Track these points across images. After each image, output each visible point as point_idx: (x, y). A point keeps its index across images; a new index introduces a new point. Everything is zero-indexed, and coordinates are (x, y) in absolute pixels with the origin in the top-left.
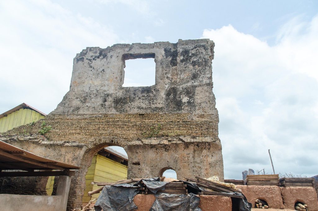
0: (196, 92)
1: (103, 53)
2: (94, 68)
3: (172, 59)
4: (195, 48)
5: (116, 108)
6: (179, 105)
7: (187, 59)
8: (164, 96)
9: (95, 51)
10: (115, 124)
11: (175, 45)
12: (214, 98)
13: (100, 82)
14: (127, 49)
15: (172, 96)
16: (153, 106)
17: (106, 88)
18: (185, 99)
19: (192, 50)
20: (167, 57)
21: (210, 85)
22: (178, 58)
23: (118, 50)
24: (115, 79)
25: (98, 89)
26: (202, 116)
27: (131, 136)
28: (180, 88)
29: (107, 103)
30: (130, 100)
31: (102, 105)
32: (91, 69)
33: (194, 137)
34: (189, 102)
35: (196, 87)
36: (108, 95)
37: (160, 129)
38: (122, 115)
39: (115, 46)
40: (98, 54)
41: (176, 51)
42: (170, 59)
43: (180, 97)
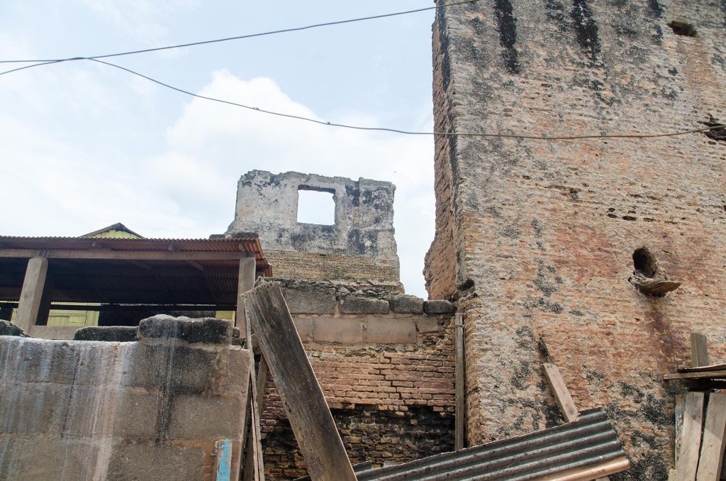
0: (379, 237)
1: (275, 180)
2: (264, 197)
3: (354, 199)
4: (378, 190)
5: (293, 245)
6: (362, 248)
7: (369, 201)
8: (346, 238)
9: (264, 175)
10: (295, 262)
11: (357, 183)
12: (396, 245)
13: (273, 214)
14: (304, 180)
15: (354, 239)
16: (335, 247)
17: (280, 222)
18: (368, 243)
19: (375, 191)
20: (348, 196)
21: (392, 231)
22: (360, 198)
23: (294, 180)
24: (291, 213)
25: (272, 221)
26: (384, 262)
27: (315, 277)
28: (363, 230)
29: (283, 239)
30: (309, 238)
31: (277, 240)
32: (260, 197)
33: (381, 281)
34: (371, 247)
35: (378, 231)
36: (284, 230)
37: (344, 271)
38: (301, 254)
39: (289, 173)
40: (268, 180)
41: (358, 190)
42: (352, 198)
43: (362, 241)
